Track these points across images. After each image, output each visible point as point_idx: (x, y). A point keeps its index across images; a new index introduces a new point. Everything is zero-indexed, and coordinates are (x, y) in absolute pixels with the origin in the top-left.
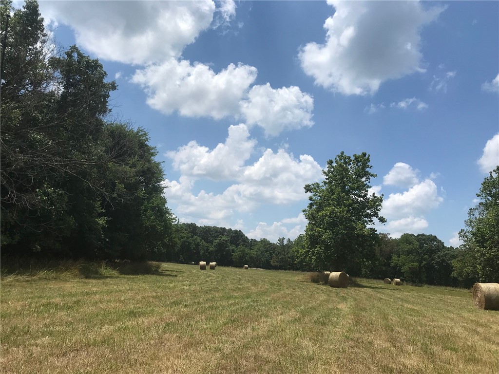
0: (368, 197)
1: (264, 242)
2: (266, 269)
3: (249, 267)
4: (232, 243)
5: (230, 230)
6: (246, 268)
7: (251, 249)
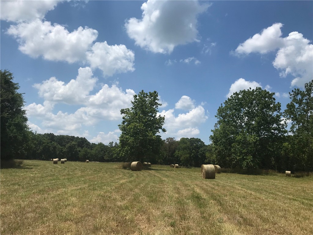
0: (156, 117)
1: (101, 145)
2: (101, 162)
3: (89, 161)
4: (79, 146)
5: (78, 137)
6: (88, 162)
7: (92, 150)
